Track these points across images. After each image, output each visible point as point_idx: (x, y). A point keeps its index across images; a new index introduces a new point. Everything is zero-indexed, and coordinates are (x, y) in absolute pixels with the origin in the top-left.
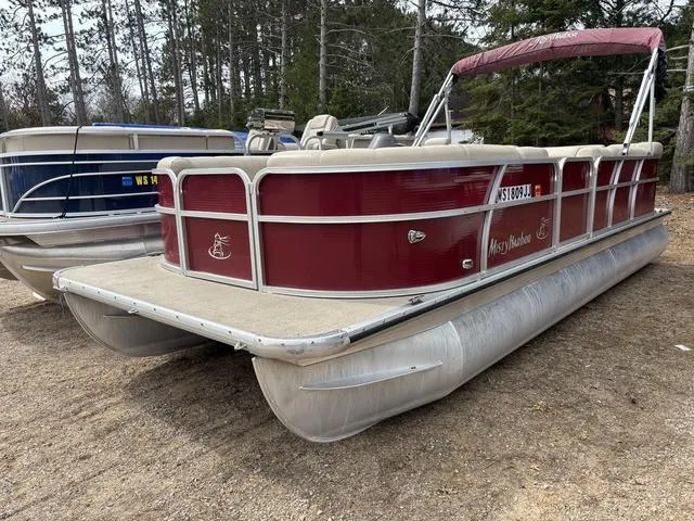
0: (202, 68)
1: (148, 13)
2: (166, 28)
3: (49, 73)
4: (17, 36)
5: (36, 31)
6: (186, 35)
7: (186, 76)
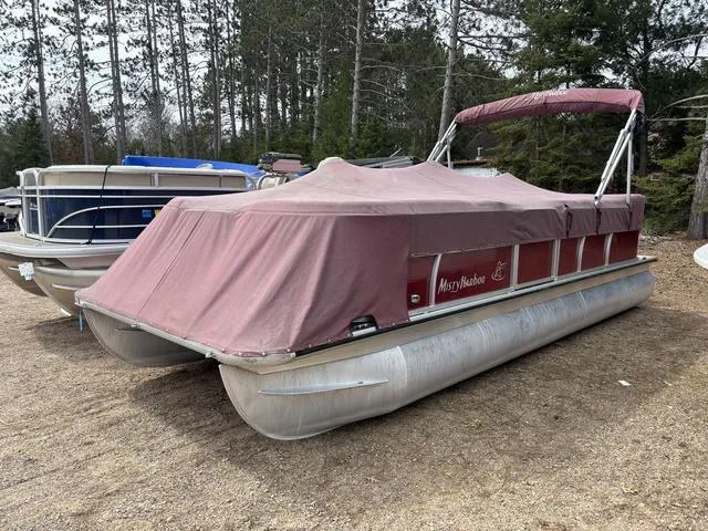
0: (240, 96)
1: (191, 43)
2: (209, 58)
3: (94, 98)
4: (64, 62)
5: (82, 58)
6: (228, 64)
7: (225, 104)
